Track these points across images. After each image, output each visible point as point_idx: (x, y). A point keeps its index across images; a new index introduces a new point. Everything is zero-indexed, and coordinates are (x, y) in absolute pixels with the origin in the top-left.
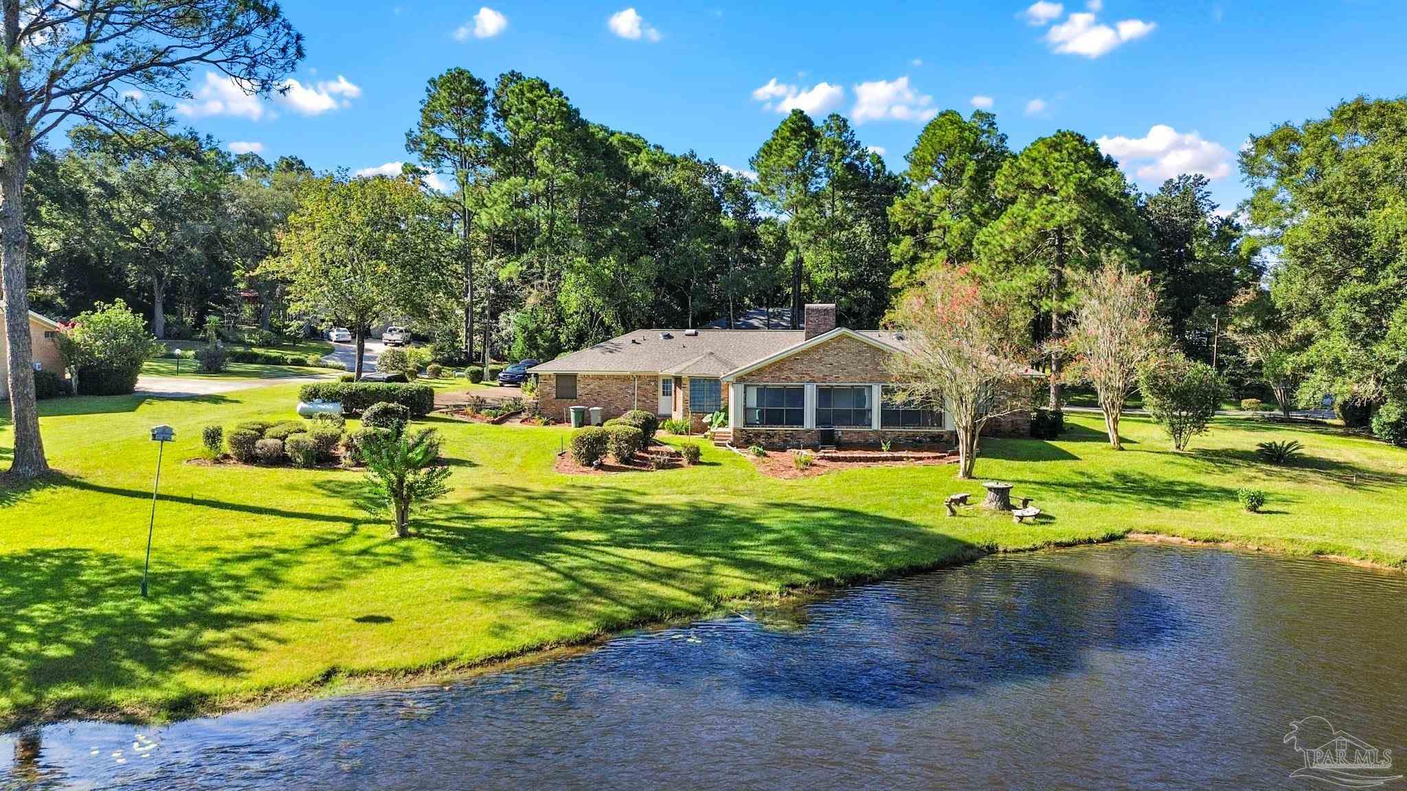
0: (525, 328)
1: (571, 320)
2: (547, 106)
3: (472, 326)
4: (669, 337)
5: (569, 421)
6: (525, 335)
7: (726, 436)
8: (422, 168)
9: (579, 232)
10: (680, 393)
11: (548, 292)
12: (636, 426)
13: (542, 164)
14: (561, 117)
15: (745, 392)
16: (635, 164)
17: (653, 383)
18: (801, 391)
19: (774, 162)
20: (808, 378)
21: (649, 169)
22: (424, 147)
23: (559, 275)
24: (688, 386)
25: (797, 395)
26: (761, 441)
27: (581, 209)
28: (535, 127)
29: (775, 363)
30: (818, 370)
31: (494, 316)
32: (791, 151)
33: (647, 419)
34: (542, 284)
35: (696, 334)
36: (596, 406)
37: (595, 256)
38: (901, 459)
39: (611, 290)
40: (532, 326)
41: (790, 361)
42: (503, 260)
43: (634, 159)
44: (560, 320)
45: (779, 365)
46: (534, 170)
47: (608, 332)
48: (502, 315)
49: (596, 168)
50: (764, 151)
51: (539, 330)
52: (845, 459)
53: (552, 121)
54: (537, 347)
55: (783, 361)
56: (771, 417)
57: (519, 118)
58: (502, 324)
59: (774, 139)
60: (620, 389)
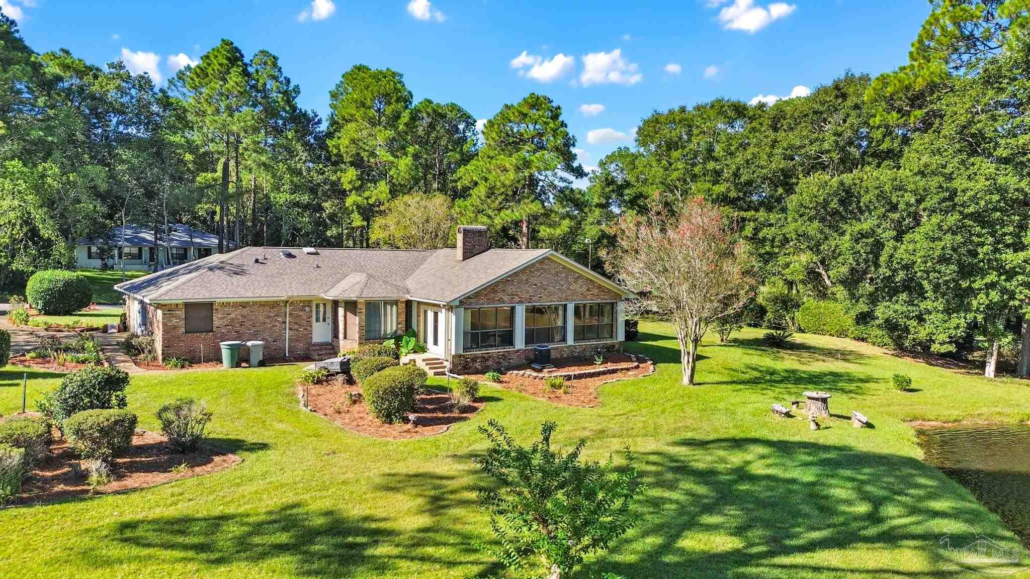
4: (290, 255)
10: (353, 319)
15: (464, 316)
17: (307, 309)
18: (512, 312)
20: (517, 299)
24: (364, 311)
25: (509, 316)
26: (477, 365)
30: (526, 291)
35: (317, 253)
45: (492, 289)
60: (269, 317)
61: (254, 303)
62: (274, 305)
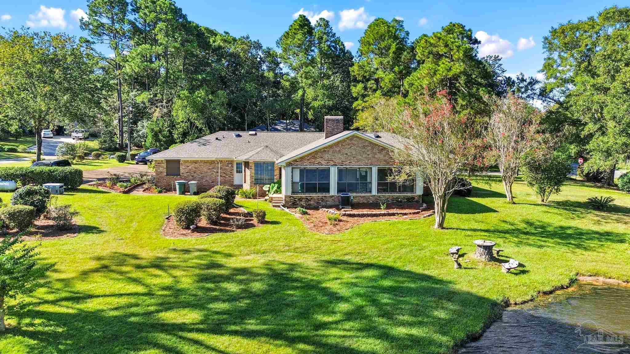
0: (152, 130)
1: (179, 126)
2: (163, 5)
3: (122, 129)
4: (239, 136)
5: (175, 190)
6: (153, 134)
7: (279, 199)
8: (92, 40)
9: (183, 76)
10: (248, 172)
11: (165, 110)
12: (221, 198)
13: (160, 37)
14: (171, 11)
15: (292, 172)
16: (214, 42)
17: (230, 165)
18: (328, 171)
19: (290, 42)
20: (332, 163)
21: (222, 44)
22: (91, 27)
23: (171, 100)
24: (253, 167)
25: (326, 173)
26: (303, 203)
27: (184, 65)
28: (156, 16)
29: (310, 154)
30: (338, 158)
31: (135, 123)
32: (299, 36)
33: (228, 192)
34: (162, 106)
35: (256, 134)
36: (193, 180)
37: (192, 90)
38: (393, 214)
39: (201, 109)
40: (157, 129)
41: (321, 152)
42: (139, 92)
43: (213, 39)
44: (173, 126)
45: (314, 155)
46: (156, 41)
47: (200, 133)
48: (140, 122)
49: (192, 41)
50: (285, 36)
51: (160, 131)
52: (359, 216)
53: (166, 14)
54: (160, 141)
55: (316, 152)
56: (310, 188)
57: (146, 11)
58: (139, 128)
59: (290, 30)
60: (209, 169)
61: (201, 161)
62: (212, 162)
